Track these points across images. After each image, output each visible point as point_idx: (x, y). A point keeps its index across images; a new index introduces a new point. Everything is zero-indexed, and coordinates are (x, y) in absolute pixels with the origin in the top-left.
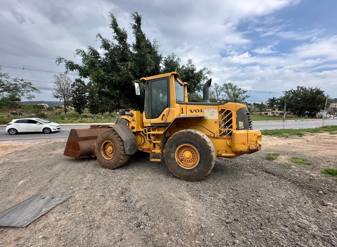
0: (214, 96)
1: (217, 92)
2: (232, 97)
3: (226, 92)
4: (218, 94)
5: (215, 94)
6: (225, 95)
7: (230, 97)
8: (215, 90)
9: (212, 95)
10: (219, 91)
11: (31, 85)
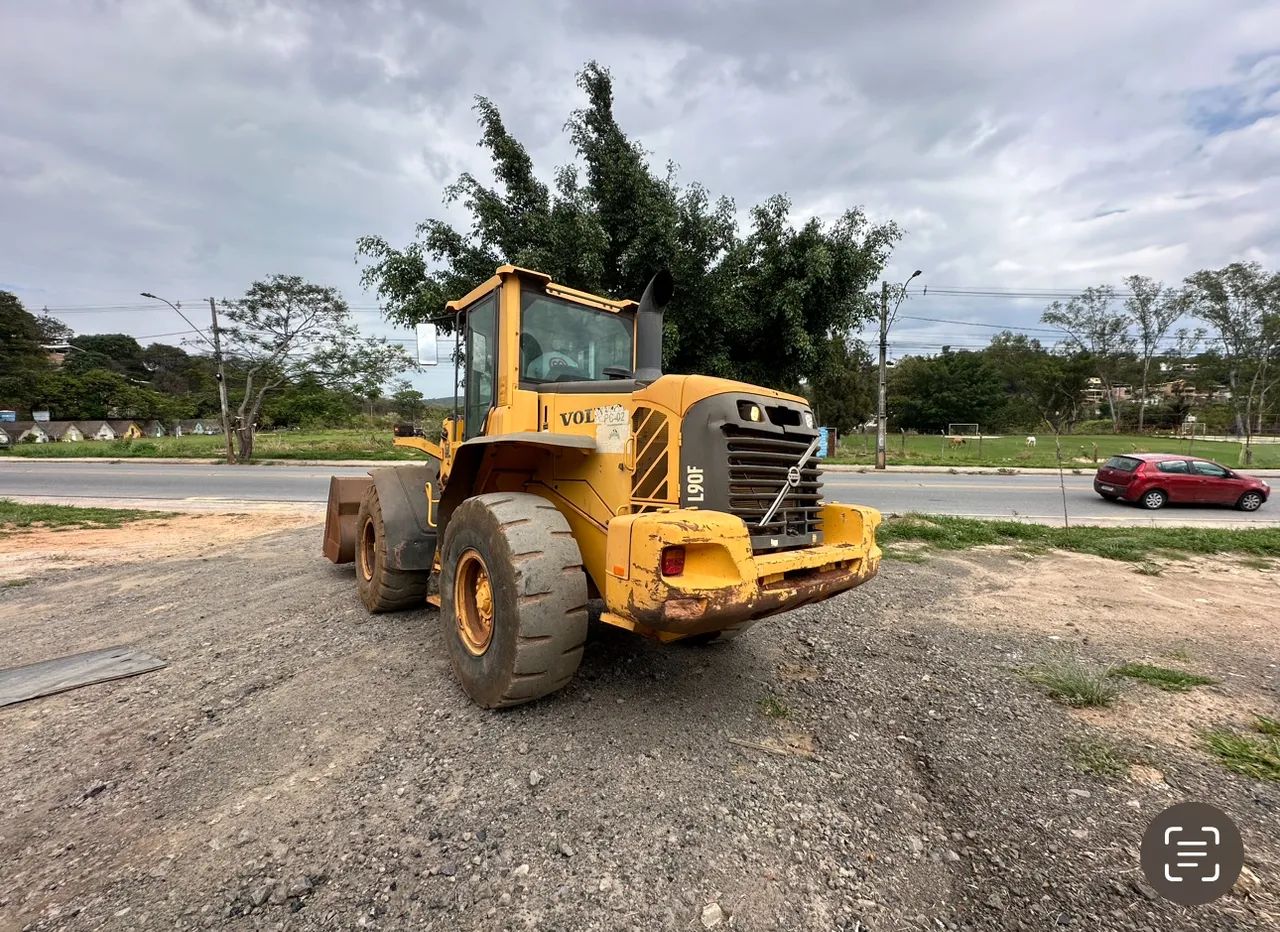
0: (1123, 340)
1: (1143, 319)
2: (1252, 341)
3: (1213, 315)
4: (1155, 327)
5: (1134, 330)
6: (1200, 333)
7: (1238, 338)
8: (1134, 310)
9: (1111, 334)
10: (1157, 313)
11: (402, 352)
